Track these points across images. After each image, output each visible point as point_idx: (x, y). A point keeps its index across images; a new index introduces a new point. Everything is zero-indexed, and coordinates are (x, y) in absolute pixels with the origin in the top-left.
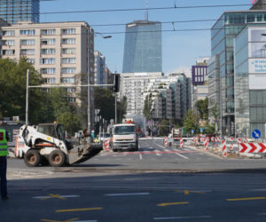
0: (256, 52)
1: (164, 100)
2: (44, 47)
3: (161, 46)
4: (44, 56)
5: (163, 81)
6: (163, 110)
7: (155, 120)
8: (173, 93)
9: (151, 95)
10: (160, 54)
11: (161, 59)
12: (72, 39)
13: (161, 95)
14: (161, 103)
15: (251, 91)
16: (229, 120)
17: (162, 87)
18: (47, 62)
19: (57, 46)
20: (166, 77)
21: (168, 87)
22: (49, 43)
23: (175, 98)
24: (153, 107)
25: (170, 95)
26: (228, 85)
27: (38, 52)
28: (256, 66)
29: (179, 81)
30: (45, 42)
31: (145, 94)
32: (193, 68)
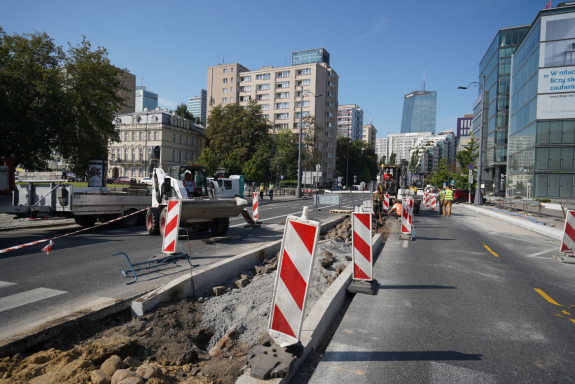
0: (554, 56)
1: (430, 157)
2: (279, 90)
3: (435, 113)
4: (278, 101)
5: (431, 139)
6: (429, 165)
7: (421, 174)
8: (440, 150)
9: (417, 152)
10: (434, 119)
11: (435, 124)
12: (307, 80)
13: (428, 152)
14: (427, 159)
15: (538, 121)
16: (497, 171)
17: (429, 145)
18: (281, 106)
19: (291, 89)
20: (435, 136)
21: (435, 145)
22: (284, 86)
23: (443, 155)
24: (419, 163)
25: (437, 152)
26: (499, 125)
27: (272, 96)
28: (553, 81)
29: (447, 139)
30: (280, 86)
31: (412, 151)
32: (459, 120)
